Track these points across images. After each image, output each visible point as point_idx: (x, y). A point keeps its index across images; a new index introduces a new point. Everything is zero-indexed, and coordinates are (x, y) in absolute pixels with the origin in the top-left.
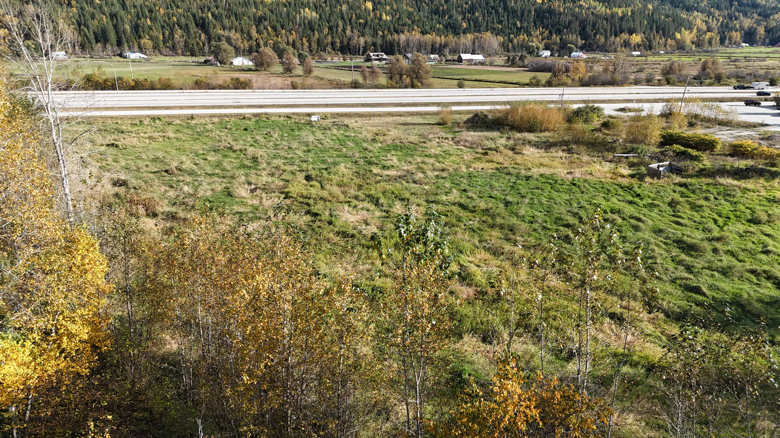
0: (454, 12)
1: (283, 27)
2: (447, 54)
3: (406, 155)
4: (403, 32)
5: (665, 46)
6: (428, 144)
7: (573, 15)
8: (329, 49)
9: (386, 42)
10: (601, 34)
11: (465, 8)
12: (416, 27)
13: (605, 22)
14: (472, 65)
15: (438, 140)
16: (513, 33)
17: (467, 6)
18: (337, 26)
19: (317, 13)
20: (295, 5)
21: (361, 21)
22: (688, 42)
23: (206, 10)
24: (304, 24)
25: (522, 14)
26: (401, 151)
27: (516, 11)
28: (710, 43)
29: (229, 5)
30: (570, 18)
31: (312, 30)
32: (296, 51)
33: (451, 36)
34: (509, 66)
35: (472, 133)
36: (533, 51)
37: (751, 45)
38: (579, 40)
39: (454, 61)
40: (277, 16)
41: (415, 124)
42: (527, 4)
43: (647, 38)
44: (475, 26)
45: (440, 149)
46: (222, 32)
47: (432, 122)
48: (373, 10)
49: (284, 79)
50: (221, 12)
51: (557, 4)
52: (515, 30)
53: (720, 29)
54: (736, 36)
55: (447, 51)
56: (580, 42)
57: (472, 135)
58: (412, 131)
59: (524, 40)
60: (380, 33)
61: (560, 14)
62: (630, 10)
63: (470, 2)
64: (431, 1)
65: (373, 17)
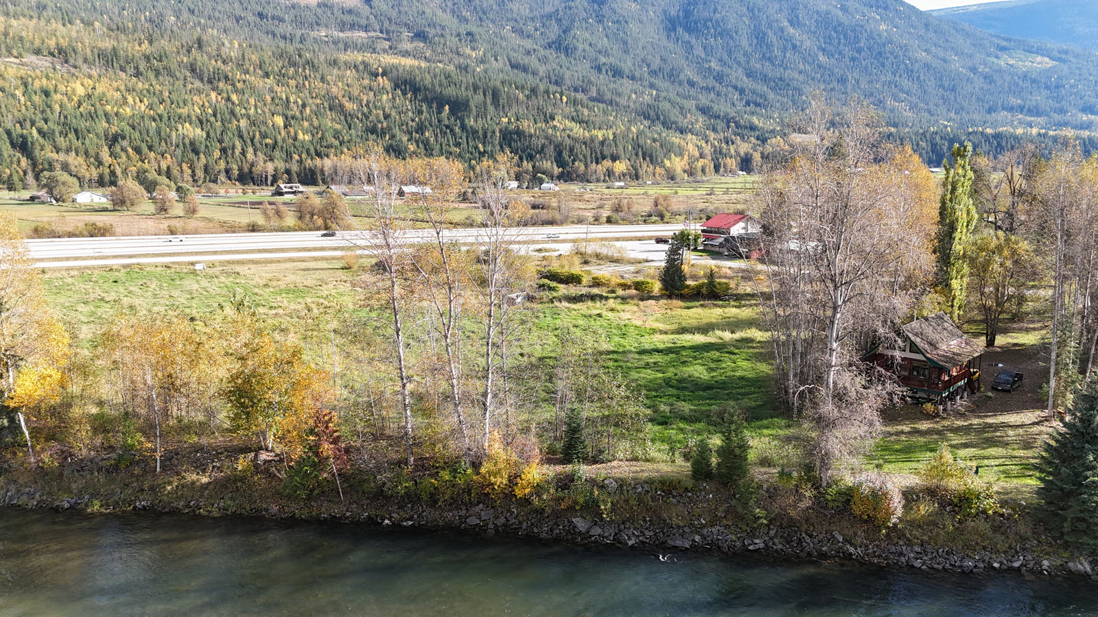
0: (396, 131)
1: (150, 148)
4: (328, 156)
5: (654, 175)
6: (324, 287)
7: (546, 138)
8: (222, 177)
9: (305, 168)
10: (581, 161)
11: (411, 126)
12: (346, 150)
13: (584, 147)
14: (416, 199)
16: (475, 159)
17: (414, 124)
18: (233, 148)
19: (202, 130)
20: (169, 119)
21: (268, 141)
22: (679, 170)
23: (28, 124)
24: (184, 144)
25: (485, 136)
26: (293, 294)
27: (477, 132)
28: (703, 170)
29: (66, 117)
30: (543, 141)
31: (196, 152)
32: (172, 183)
34: (459, 202)
37: (748, 173)
38: (556, 168)
40: (141, 134)
41: (316, 269)
42: (490, 122)
43: (632, 166)
44: (426, 149)
45: (334, 290)
46: (54, 156)
47: (335, 267)
48: (285, 127)
49: (157, 221)
50: (52, 127)
51: (526, 124)
52: (477, 155)
53: (714, 156)
54: (732, 163)
56: (557, 171)
58: (311, 276)
60: (296, 157)
61: (531, 136)
62: (610, 132)
63: (417, 119)
64: (365, 116)
65: (284, 136)
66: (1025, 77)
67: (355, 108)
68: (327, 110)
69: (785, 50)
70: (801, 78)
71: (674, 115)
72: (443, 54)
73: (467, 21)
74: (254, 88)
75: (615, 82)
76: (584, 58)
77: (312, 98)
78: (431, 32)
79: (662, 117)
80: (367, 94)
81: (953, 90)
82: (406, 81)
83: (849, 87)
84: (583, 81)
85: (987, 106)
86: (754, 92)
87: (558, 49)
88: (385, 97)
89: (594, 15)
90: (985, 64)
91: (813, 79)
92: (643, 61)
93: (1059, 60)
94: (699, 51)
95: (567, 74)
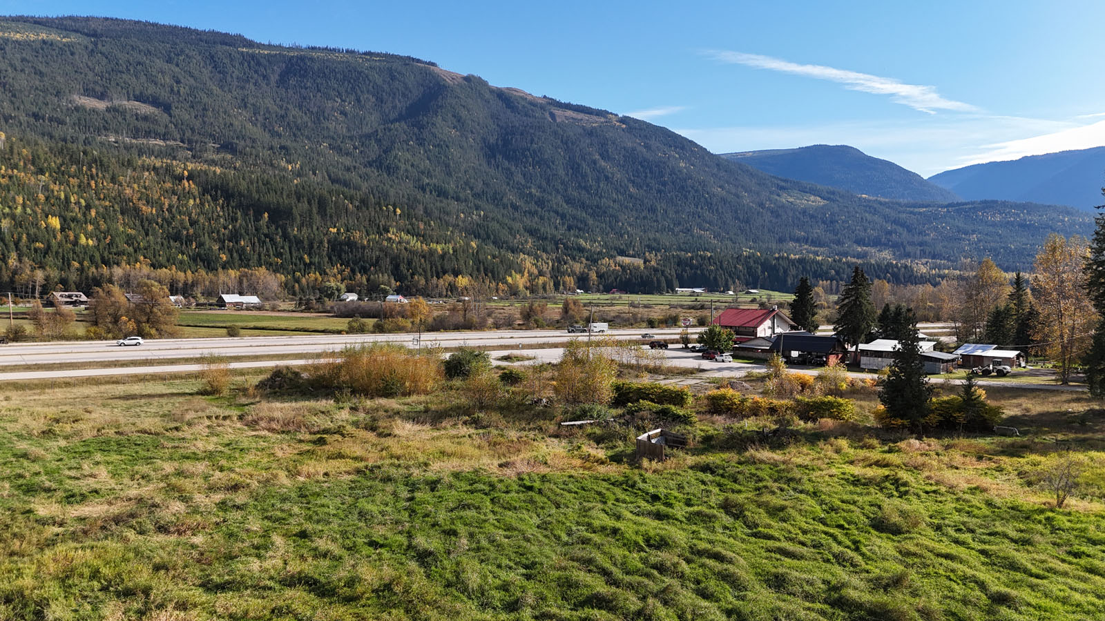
0: (206, 239)
2: (199, 295)
3: (134, 460)
4: (118, 264)
5: (497, 291)
6: (187, 433)
7: (381, 250)
9: (87, 278)
10: (420, 275)
11: (224, 234)
12: (142, 258)
13: (423, 260)
14: (242, 309)
15: (207, 422)
16: (300, 271)
17: (227, 232)
21: (39, 245)
22: (521, 287)
25: (311, 246)
26: (120, 453)
27: (302, 242)
28: (544, 288)
30: (377, 253)
33: (203, 272)
34: (302, 311)
35: (278, 405)
36: (333, 294)
37: (586, 291)
38: (393, 281)
39: (210, 305)
41: (150, 396)
42: (316, 232)
43: (475, 282)
44: (241, 259)
45: (215, 439)
47: (187, 391)
48: (62, 230)
51: (358, 235)
52: (302, 266)
53: (552, 273)
54: (570, 281)
55: (198, 291)
56: (395, 284)
57: (281, 409)
58: (145, 409)
59: (316, 279)
60: (76, 264)
61: (363, 247)
62: (450, 247)
63: (230, 227)
64: (166, 222)
65: (61, 241)
66: (804, 212)
67: (154, 212)
68: (118, 214)
69: (598, 180)
70: (616, 206)
71: (504, 235)
72: (254, 165)
73: (280, 136)
74: (23, 186)
75: (441, 201)
76: (407, 178)
77: (99, 199)
78: (241, 144)
79: (492, 237)
80: (170, 198)
81: (747, 221)
82: (217, 186)
83: (660, 217)
84: (409, 199)
85: (777, 237)
86: (574, 218)
87: (379, 167)
88: (191, 202)
89: (414, 139)
90: (771, 201)
91: (626, 207)
92: (467, 183)
93: (828, 199)
94: (519, 178)
95: (392, 192)
